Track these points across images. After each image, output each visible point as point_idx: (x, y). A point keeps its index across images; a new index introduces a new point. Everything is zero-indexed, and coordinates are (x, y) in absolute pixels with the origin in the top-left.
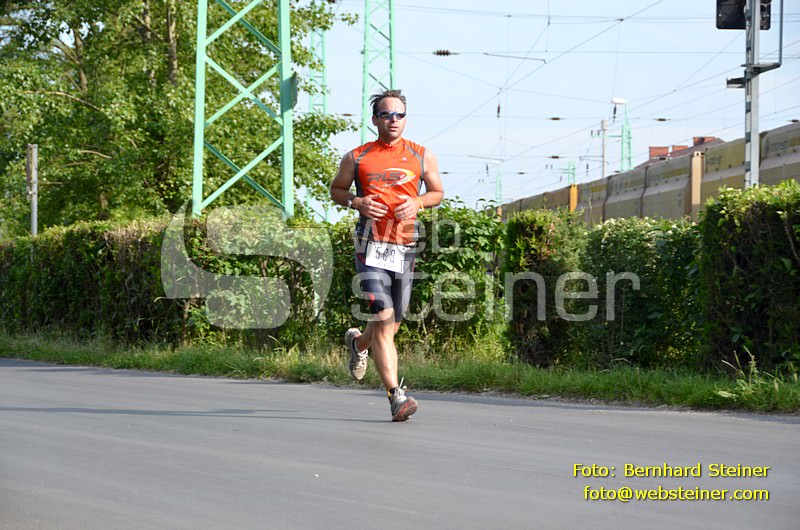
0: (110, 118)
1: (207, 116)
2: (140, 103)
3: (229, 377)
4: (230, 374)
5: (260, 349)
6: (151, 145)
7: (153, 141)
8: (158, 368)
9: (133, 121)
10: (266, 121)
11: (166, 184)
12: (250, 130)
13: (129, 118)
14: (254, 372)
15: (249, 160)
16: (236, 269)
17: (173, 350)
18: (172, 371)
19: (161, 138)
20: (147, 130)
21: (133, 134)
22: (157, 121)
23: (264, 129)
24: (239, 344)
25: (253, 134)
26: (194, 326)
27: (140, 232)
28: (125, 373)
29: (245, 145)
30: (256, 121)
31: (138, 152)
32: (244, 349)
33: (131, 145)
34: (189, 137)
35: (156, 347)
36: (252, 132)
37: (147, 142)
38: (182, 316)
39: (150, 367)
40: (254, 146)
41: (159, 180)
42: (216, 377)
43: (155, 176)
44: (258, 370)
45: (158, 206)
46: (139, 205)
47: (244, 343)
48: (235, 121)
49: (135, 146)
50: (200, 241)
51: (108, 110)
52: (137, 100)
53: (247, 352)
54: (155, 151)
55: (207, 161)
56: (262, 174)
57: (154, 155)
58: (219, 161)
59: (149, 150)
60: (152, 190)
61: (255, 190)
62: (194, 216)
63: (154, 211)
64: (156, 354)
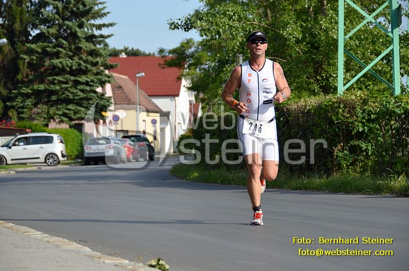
0: (286, 37)
1: (345, 34)
2: (304, 27)
3: (362, 194)
4: (363, 192)
5: (381, 177)
6: (311, 53)
7: (312, 50)
8: (318, 189)
9: (300, 38)
10: (382, 35)
11: (320, 76)
12: (372, 41)
13: (298, 36)
14: (378, 190)
15: (372, 60)
16: (366, 127)
17: (327, 178)
18: (327, 191)
19: (317, 48)
20: (308, 44)
21: (300, 46)
22: (314, 38)
23: (381, 40)
24: (368, 173)
25: (375, 44)
26: (340, 163)
27: (306, 106)
28: (298, 193)
29: (369, 51)
30: (376, 36)
31: (303, 57)
32: (371, 176)
33: (299, 53)
34: (334, 48)
35: (317, 176)
36: (373, 43)
37: (309, 51)
38: (332, 157)
39: (314, 189)
40: (375, 52)
41: (317, 74)
42: (354, 194)
43: (314, 72)
44: (381, 189)
45: (316, 90)
46: (304, 89)
47: (371, 173)
48: (363, 37)
49: (301, 53)
50: (343, 111)
51: (285, 32)
52: (302, 25)
53: (373, 179)
54: (314, 56)
55: (345, 62)
56: (380, 68)
57: (313, 59)
58: (353, 61)
59: (310, 56)
60: (312, 81)
61: (376, 78)
62: (338, 95)
63: (314, 93)
64: (317, 181)
